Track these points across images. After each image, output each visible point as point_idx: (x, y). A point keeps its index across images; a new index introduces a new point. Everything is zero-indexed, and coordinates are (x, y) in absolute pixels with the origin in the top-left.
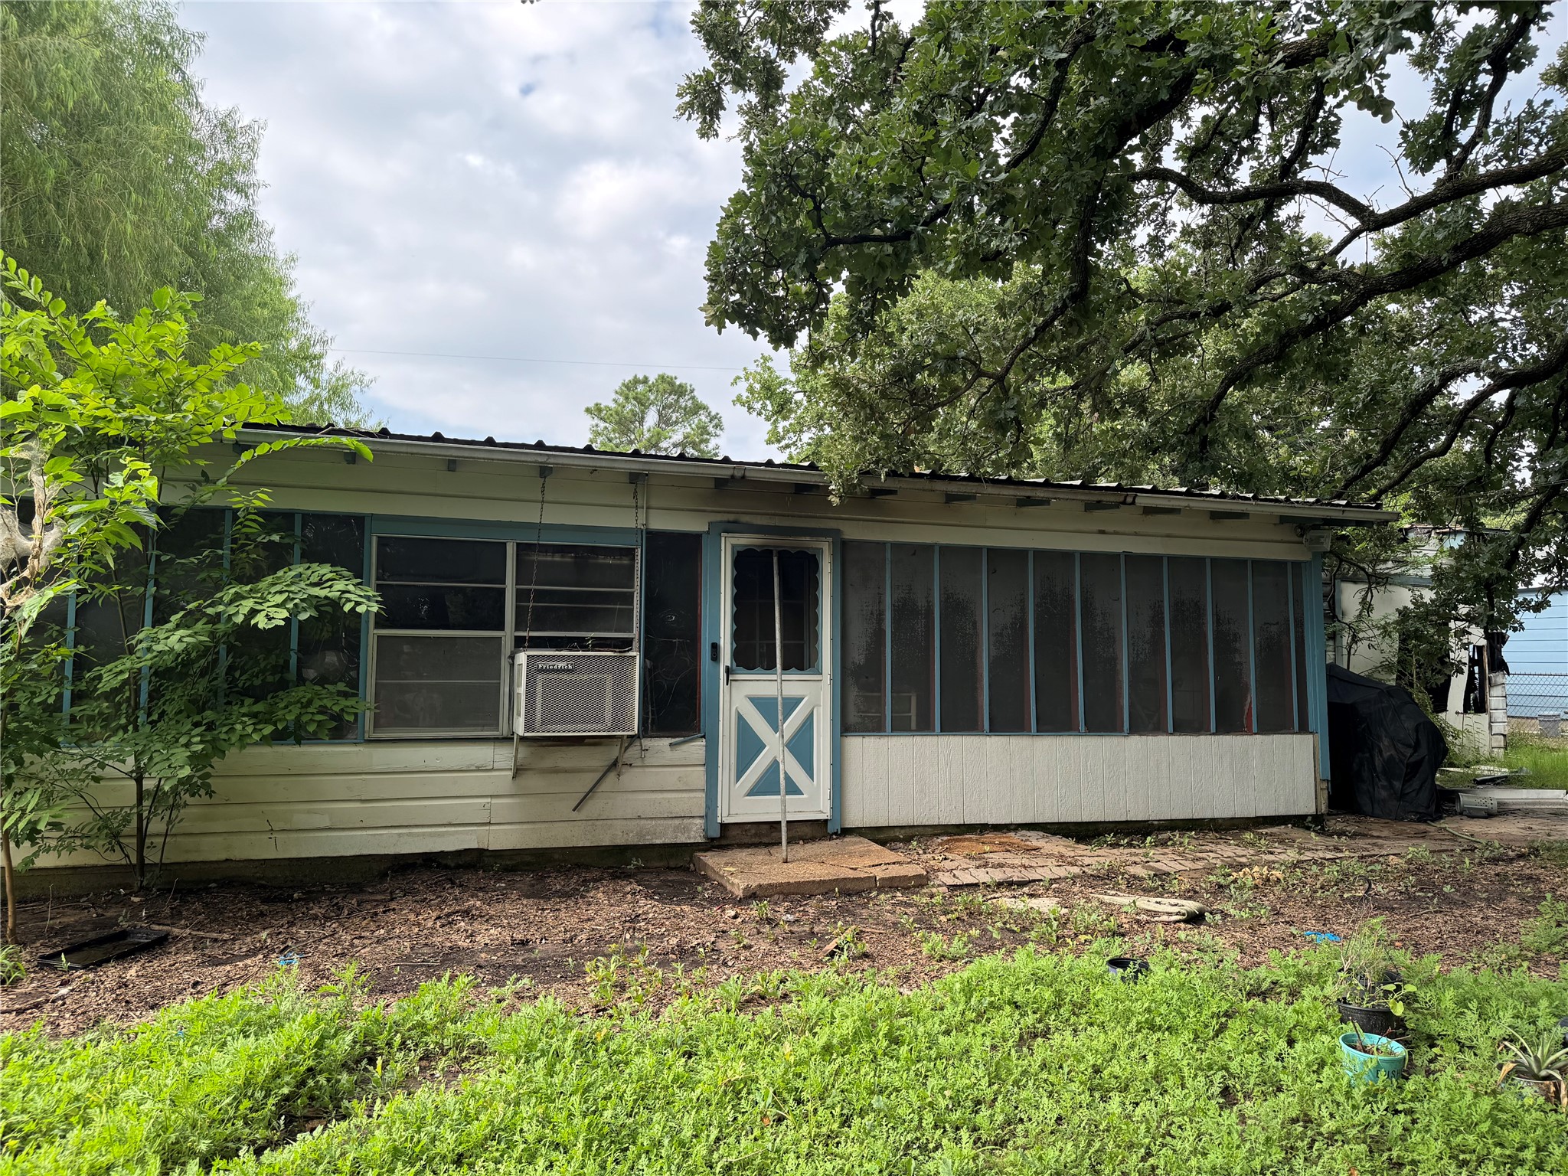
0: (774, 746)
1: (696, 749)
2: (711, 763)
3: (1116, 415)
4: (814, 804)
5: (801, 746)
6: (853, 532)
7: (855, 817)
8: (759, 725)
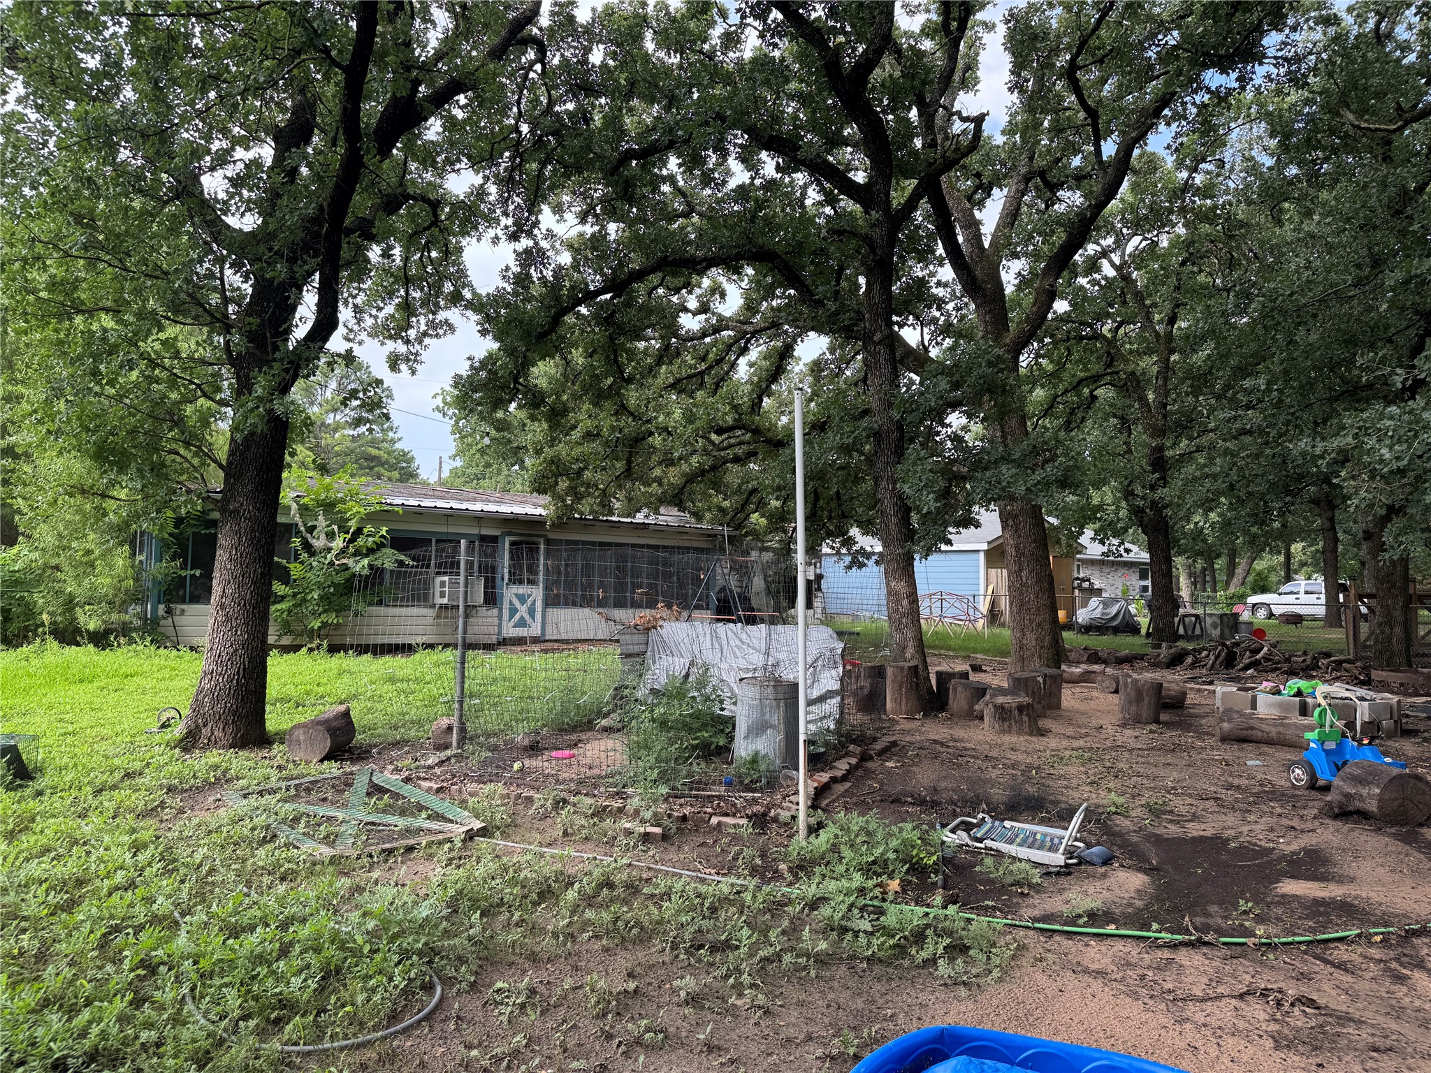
0: (523, 610)
1: (495, 612)
2: (500, 617)
3: (650, 485)
4: (535, 630)
5: (532, 612)
6: (551, 536)
7: (547, 638)
8: (517, 603)
